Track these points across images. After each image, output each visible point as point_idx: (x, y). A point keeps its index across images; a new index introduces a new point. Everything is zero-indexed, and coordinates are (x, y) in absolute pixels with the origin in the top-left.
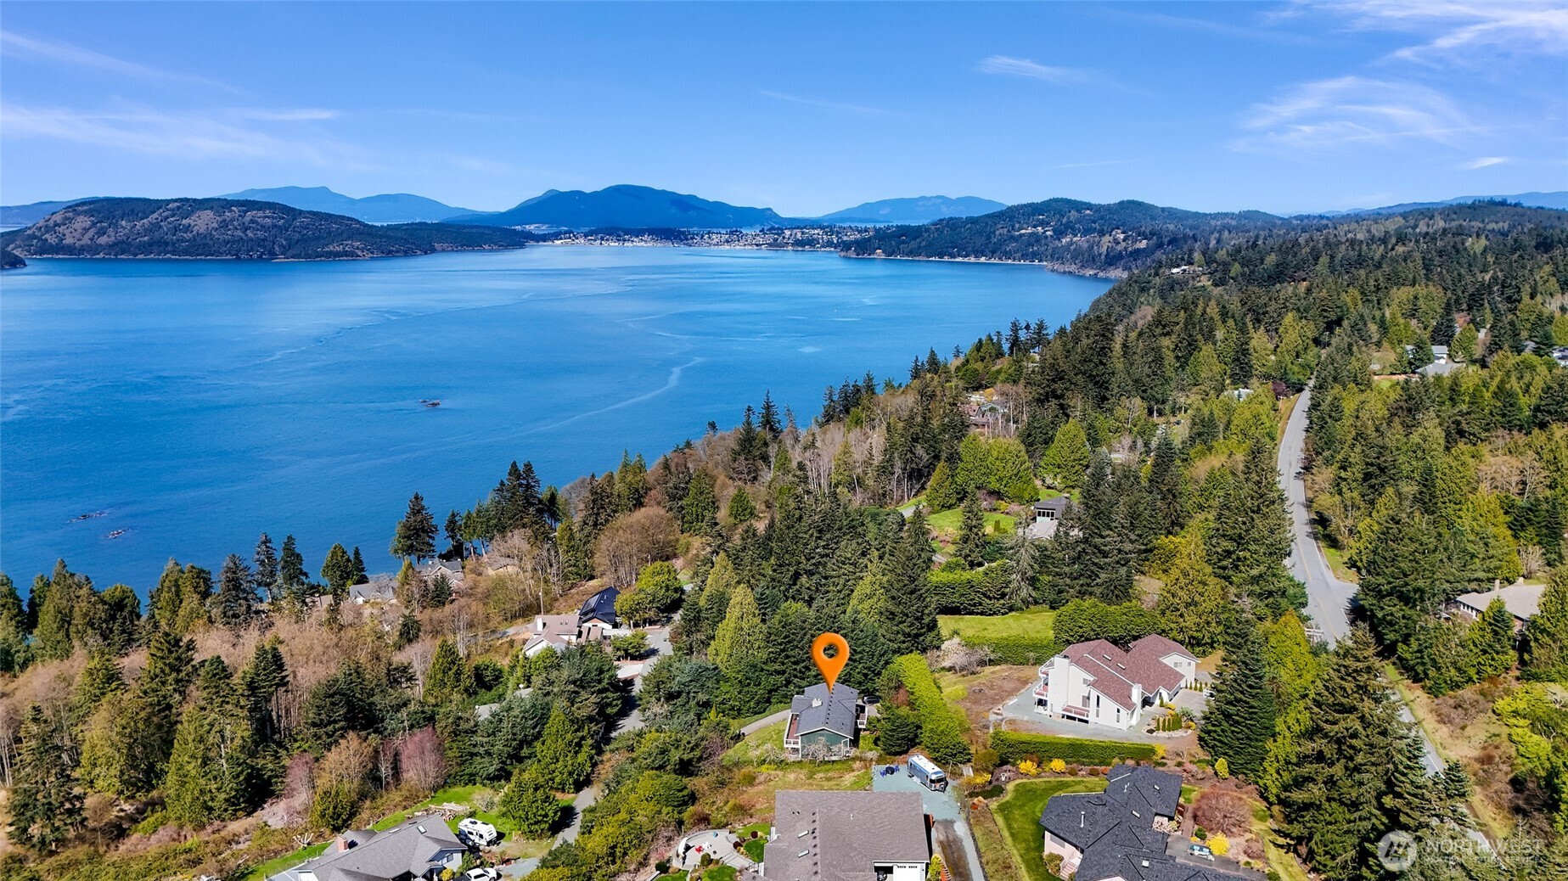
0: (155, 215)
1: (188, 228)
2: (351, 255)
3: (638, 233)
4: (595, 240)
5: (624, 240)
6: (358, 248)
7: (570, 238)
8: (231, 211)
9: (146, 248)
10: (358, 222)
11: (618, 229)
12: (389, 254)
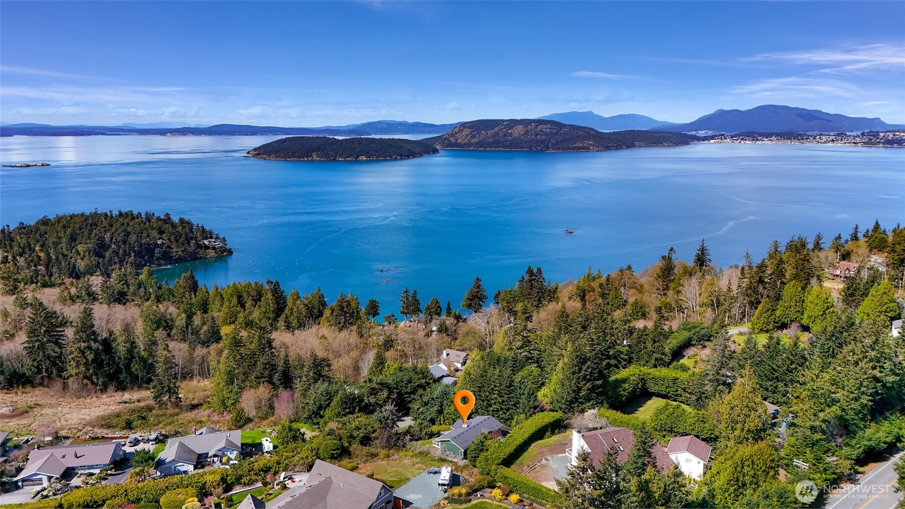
0: (497, 128)
1: (511, 134)
2: (586, 149)
3: (768, 135)
4: (737, 140)
5: (757, 140)
6: (591, 145)
7: (721, 138)
8: (531, 125)
9: (491, 145)
10: (594, 130)
11: (755, 133)
12: (607, 148)
